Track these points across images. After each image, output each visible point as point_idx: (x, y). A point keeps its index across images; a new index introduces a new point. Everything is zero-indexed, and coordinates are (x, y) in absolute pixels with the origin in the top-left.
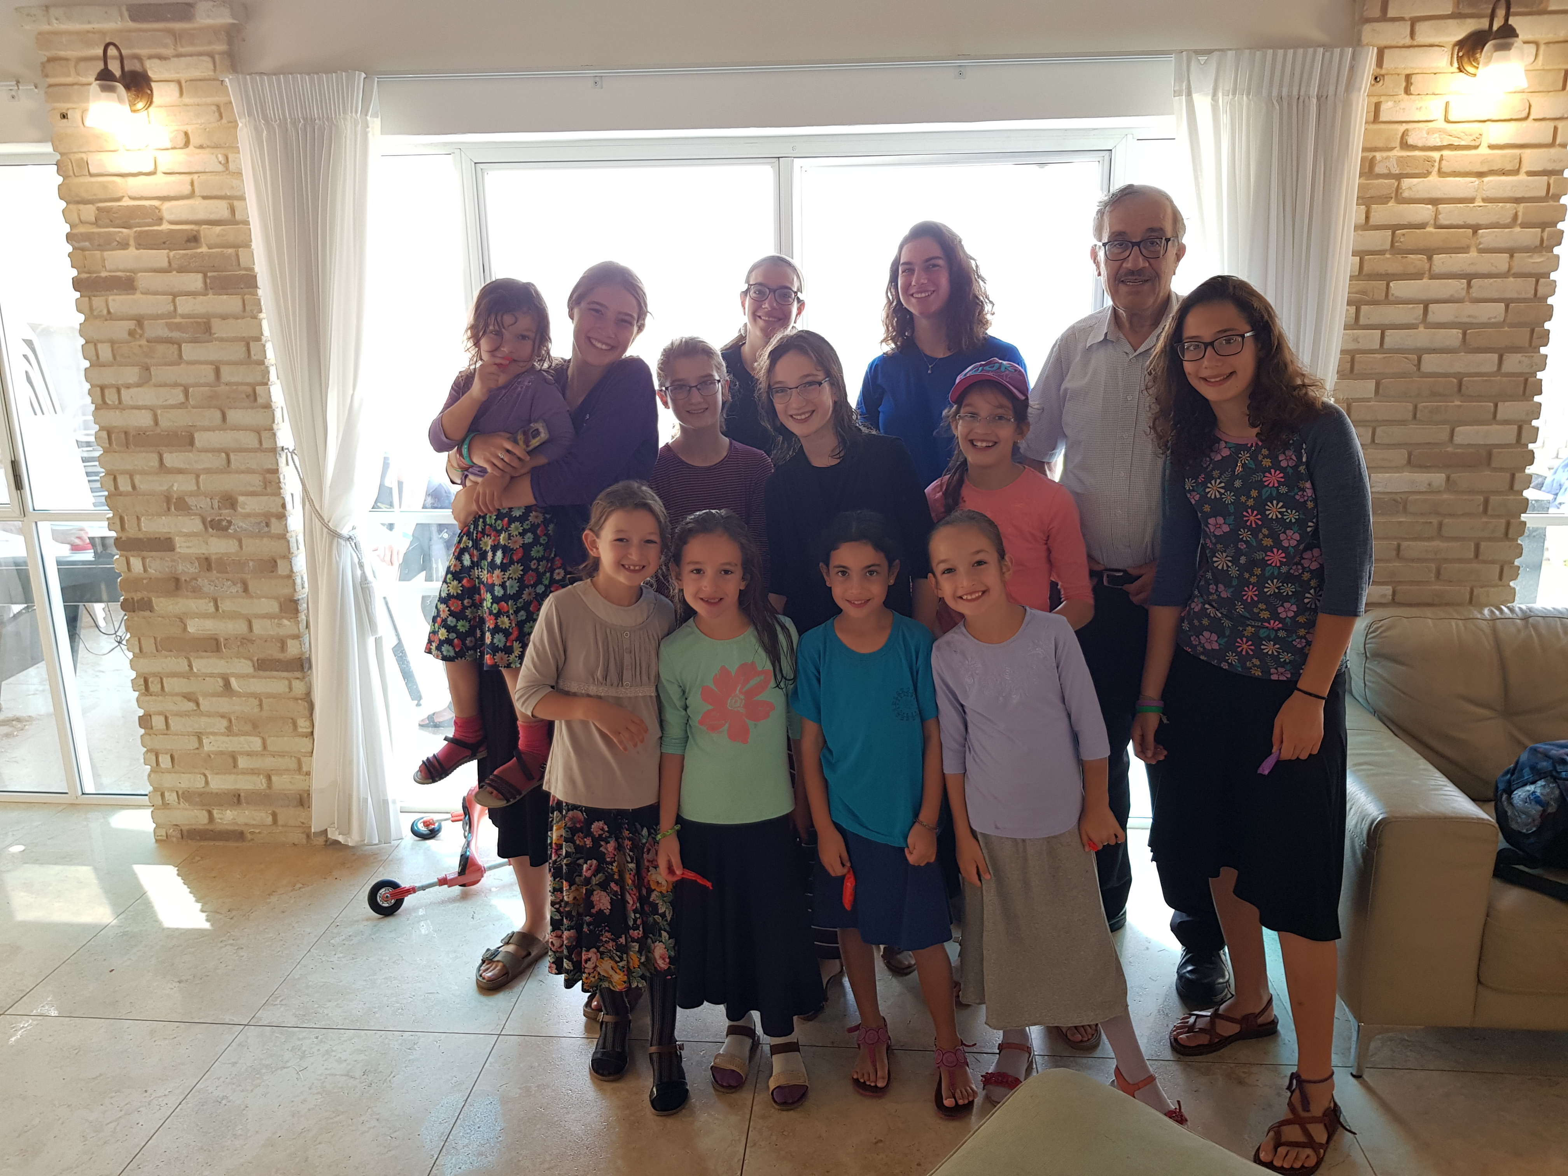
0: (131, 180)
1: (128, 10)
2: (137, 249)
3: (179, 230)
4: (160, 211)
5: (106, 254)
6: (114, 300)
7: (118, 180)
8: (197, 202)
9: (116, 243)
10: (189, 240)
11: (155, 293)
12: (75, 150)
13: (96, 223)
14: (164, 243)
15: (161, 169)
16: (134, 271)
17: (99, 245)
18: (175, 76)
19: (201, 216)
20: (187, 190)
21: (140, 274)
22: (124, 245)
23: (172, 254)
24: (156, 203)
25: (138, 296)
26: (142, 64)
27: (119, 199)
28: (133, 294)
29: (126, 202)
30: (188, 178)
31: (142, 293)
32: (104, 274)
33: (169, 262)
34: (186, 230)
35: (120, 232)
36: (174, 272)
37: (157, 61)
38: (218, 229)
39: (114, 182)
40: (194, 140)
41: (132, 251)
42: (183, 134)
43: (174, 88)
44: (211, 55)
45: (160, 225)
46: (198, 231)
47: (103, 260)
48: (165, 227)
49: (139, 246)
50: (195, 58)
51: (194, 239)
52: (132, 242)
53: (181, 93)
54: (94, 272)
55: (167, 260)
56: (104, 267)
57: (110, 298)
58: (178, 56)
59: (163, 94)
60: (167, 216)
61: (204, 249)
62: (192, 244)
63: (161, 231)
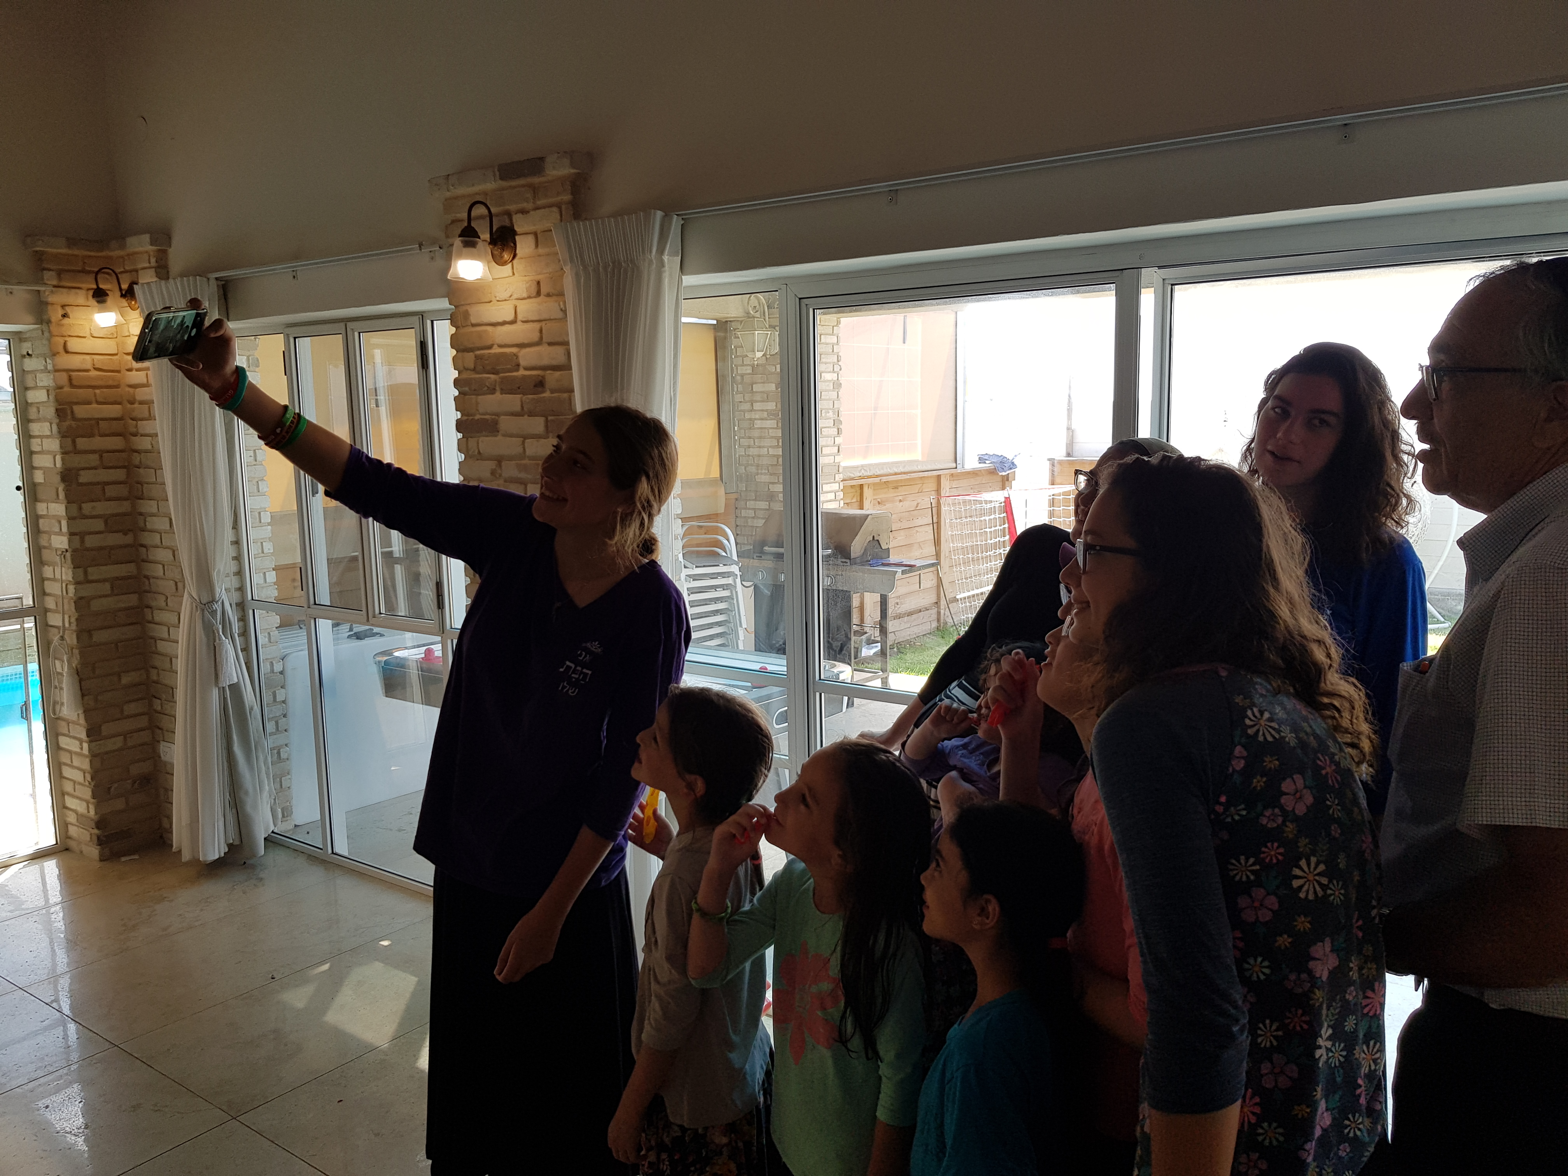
0: (499, 328)
1: (498, 171)
2: (501, 394)
3: (529, 375)
4: (517, 357)
5: (480, 397)
6: (482, 442)
7: (489, 328)
8: (544, 349)
9: (486, 388)
10: (535, 386)
11: (511, 436)
12: (463, 303)
13: (474, 370)
14: (519, 388)
15: (520, 317)
16: (498, 415)
17: (475, 390)
18: (532, 228)
19: (546, 362)
20: (535, 337)
21: (502, 417)
22: (492, 391)
23: (525, 397)
24: (514, 350)
25: (499, 438)
26: (511, 220)
27: (490, 347)
28: (496, 436)
29: (496, 350)
30: (537, 326)
31: (504, 435)
32: (477, 417)
33: (522, 407)
34: (534, 375)
35: (488, 378)
36: (526, 417)
37: (520, 215)
38: (557, 374)
39: (486, 331)
40: (544, 289)
41: (498, 395)
42: (535, 283)
43: (531, 239)
44: (559, 206)
45: (517, 370)
46: (543, 377)
47: (477, 403)
48: (522, 372)
49: (503, 392)
50: (547, 209)
51: (540, 384)
52: (498, 388)
53: (537, 246)
54: (471, 415)
55: (519, 403)
56: (477, 410)
57: (481, 439)
58: (537, 208)
59: (524, 246)
60: (523, 363)
61: (547, 394)
62: (540, 389)
63: (516, 377)
